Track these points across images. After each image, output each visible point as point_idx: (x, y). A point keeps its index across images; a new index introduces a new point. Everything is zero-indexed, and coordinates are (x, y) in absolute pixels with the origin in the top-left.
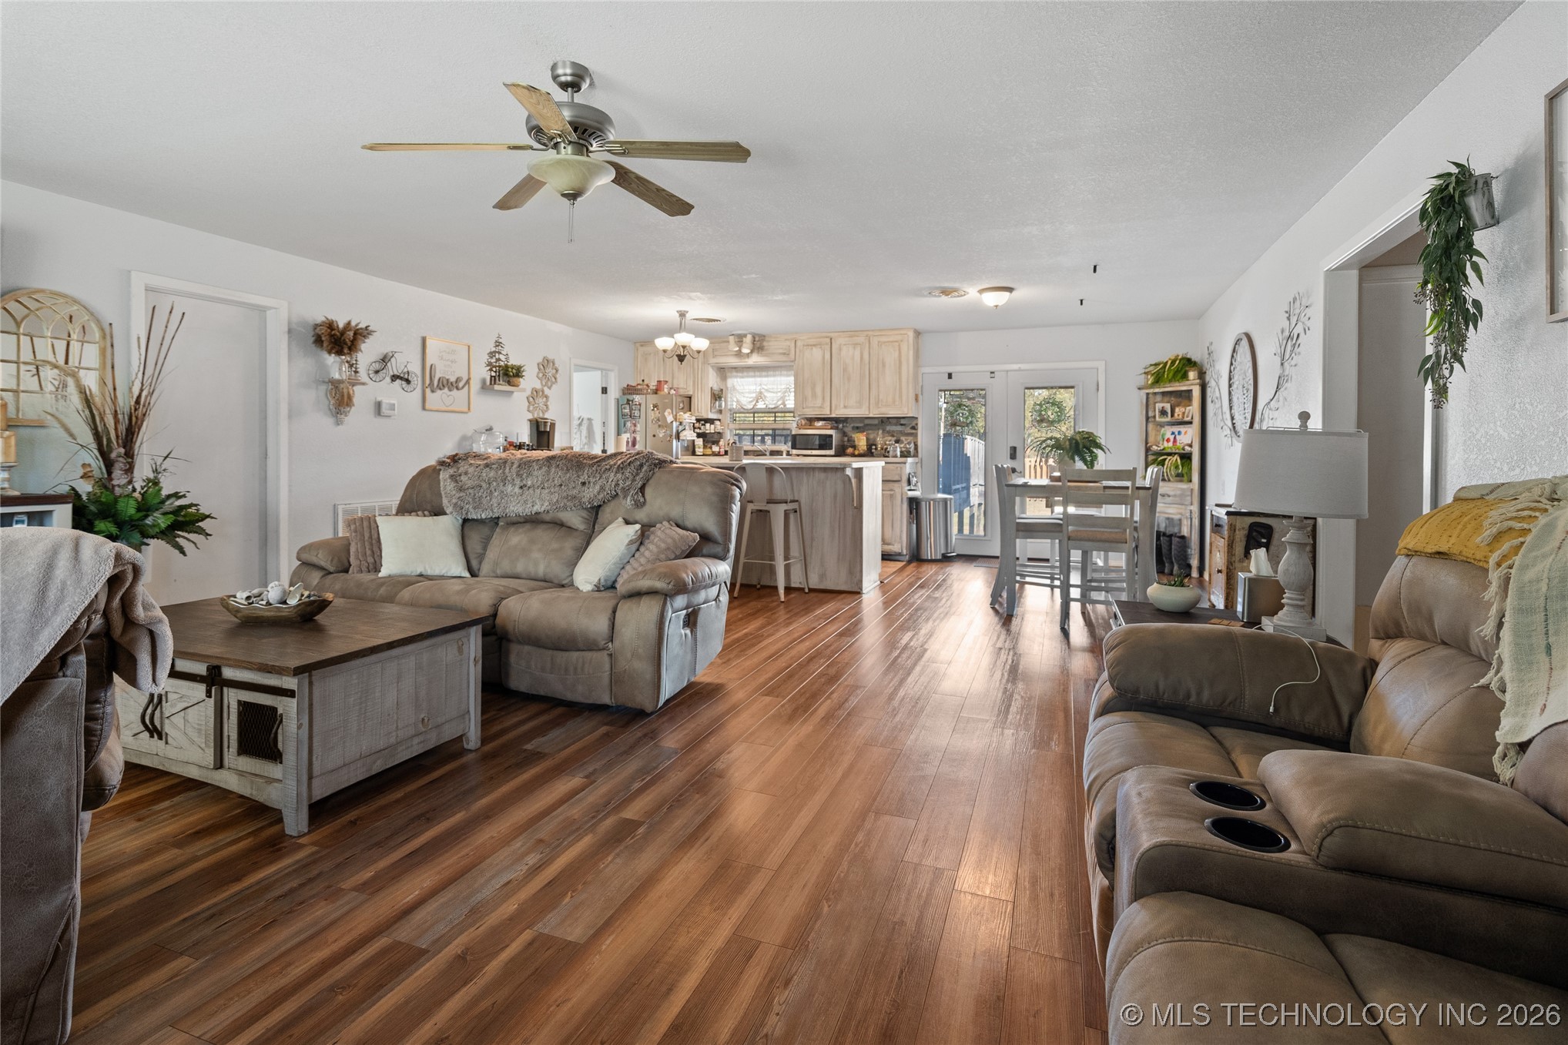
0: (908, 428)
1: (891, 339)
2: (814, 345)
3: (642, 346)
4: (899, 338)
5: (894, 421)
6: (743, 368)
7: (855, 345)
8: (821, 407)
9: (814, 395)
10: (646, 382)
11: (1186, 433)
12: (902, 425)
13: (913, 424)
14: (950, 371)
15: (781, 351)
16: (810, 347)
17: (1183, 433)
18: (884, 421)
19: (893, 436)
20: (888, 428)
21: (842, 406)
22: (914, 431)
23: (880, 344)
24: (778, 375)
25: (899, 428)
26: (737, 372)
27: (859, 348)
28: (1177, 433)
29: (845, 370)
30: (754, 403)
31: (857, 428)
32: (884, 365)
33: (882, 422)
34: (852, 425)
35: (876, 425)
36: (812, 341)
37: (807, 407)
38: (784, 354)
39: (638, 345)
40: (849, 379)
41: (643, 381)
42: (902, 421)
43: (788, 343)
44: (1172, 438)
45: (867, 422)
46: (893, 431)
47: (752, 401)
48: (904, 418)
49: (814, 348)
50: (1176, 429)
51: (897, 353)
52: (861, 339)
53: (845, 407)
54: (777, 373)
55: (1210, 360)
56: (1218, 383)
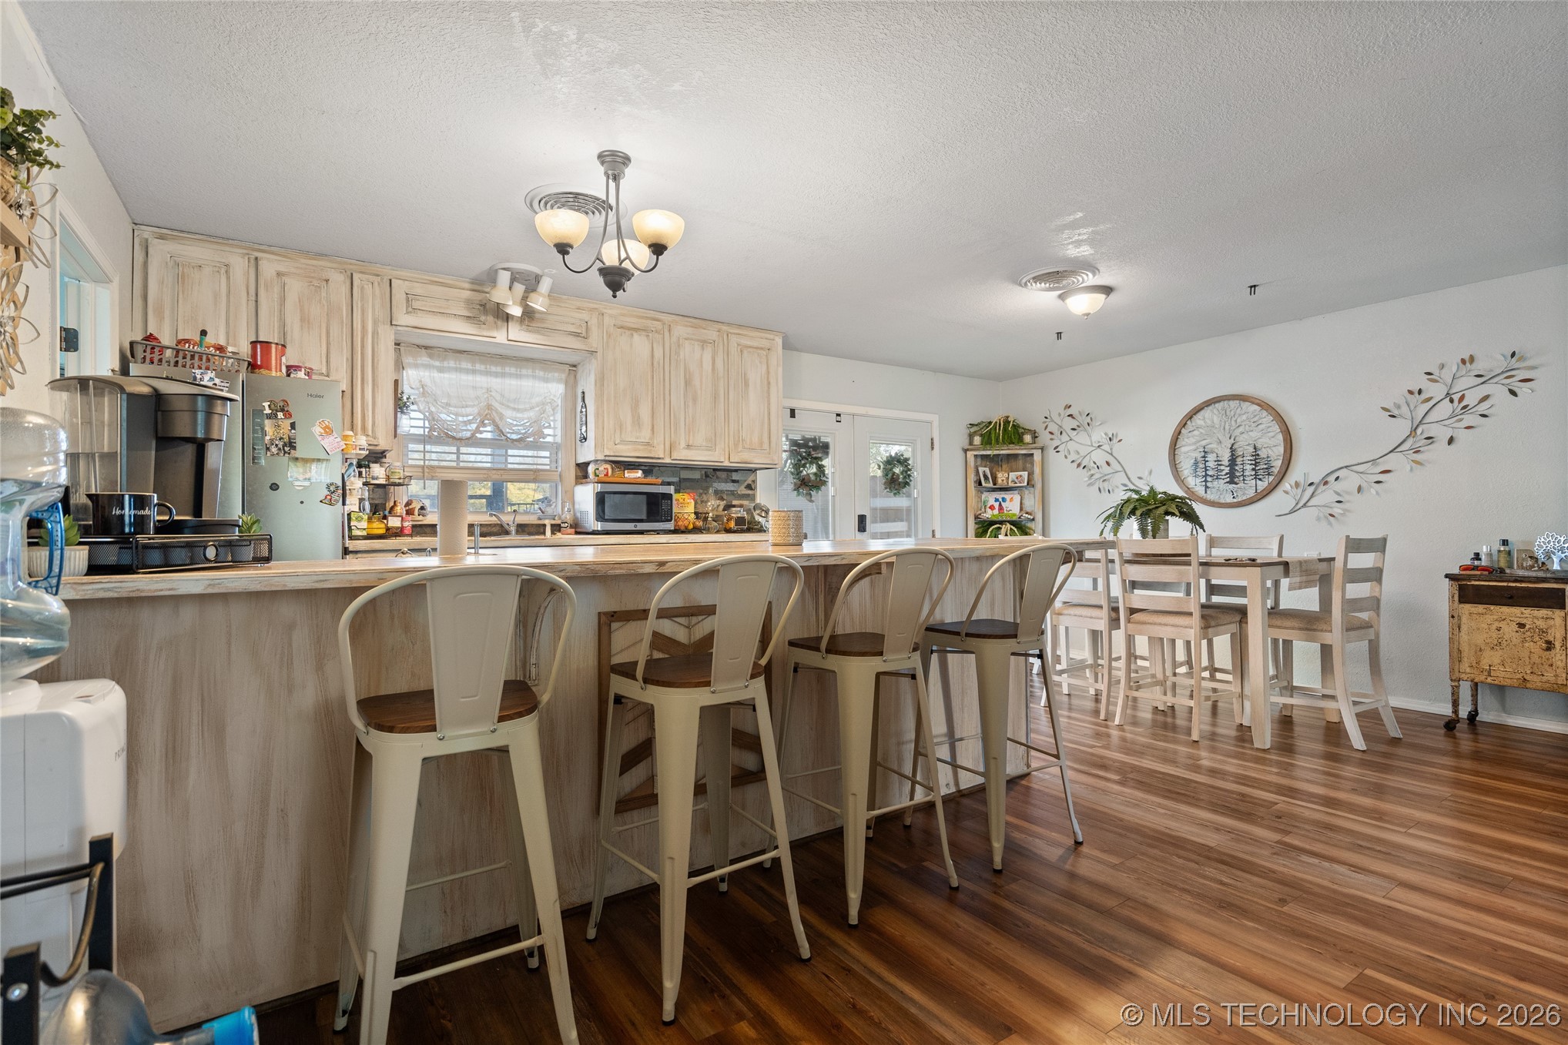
0: (743, 487)
1: (755, 344)
2: (636, 330)
3: (162, 237)
4: (764, 343)
5: (723, 475)
6: (446, 350)
7: (704, 343)
8: (648, 444)
9: (637, 422)
10: (210, 339)
11: (1012, 499)
12: (734, 481)
13: (749, 481)
14: (793, 406)
15: (572, 329)
16: (628, 332)
17: (1008, 500)
18: (709, 475)
19: (722, 499)
20: (716, 485)
21: (683, 444)
22: (750, 492)
23: (742, 349)
24: (527, 376)
25: (730, 487)
26: (431, 356)
27: (709, 350)
28: (1001, 500)
29: (688, 383)
30: (474, 426)
32: (747, 385)
33: (707, 476)
36: (631, 322)
37: (623, 442)
38: (577, 335)
39: (146, 233)
40: (695, 400)
41: (204, 333)
42: (735, 476)
43: (585, 316)
44: (997, 505)
45: (685, 474)
46: (722, 491)
47: (470, 422)
49: (635, 334)
50: (1000, 495)
51: (764, 367)
52: (711, 334)
53: (688, 446)
54: (524, 372)
55: (1069, 424)
56: (1106, 447)
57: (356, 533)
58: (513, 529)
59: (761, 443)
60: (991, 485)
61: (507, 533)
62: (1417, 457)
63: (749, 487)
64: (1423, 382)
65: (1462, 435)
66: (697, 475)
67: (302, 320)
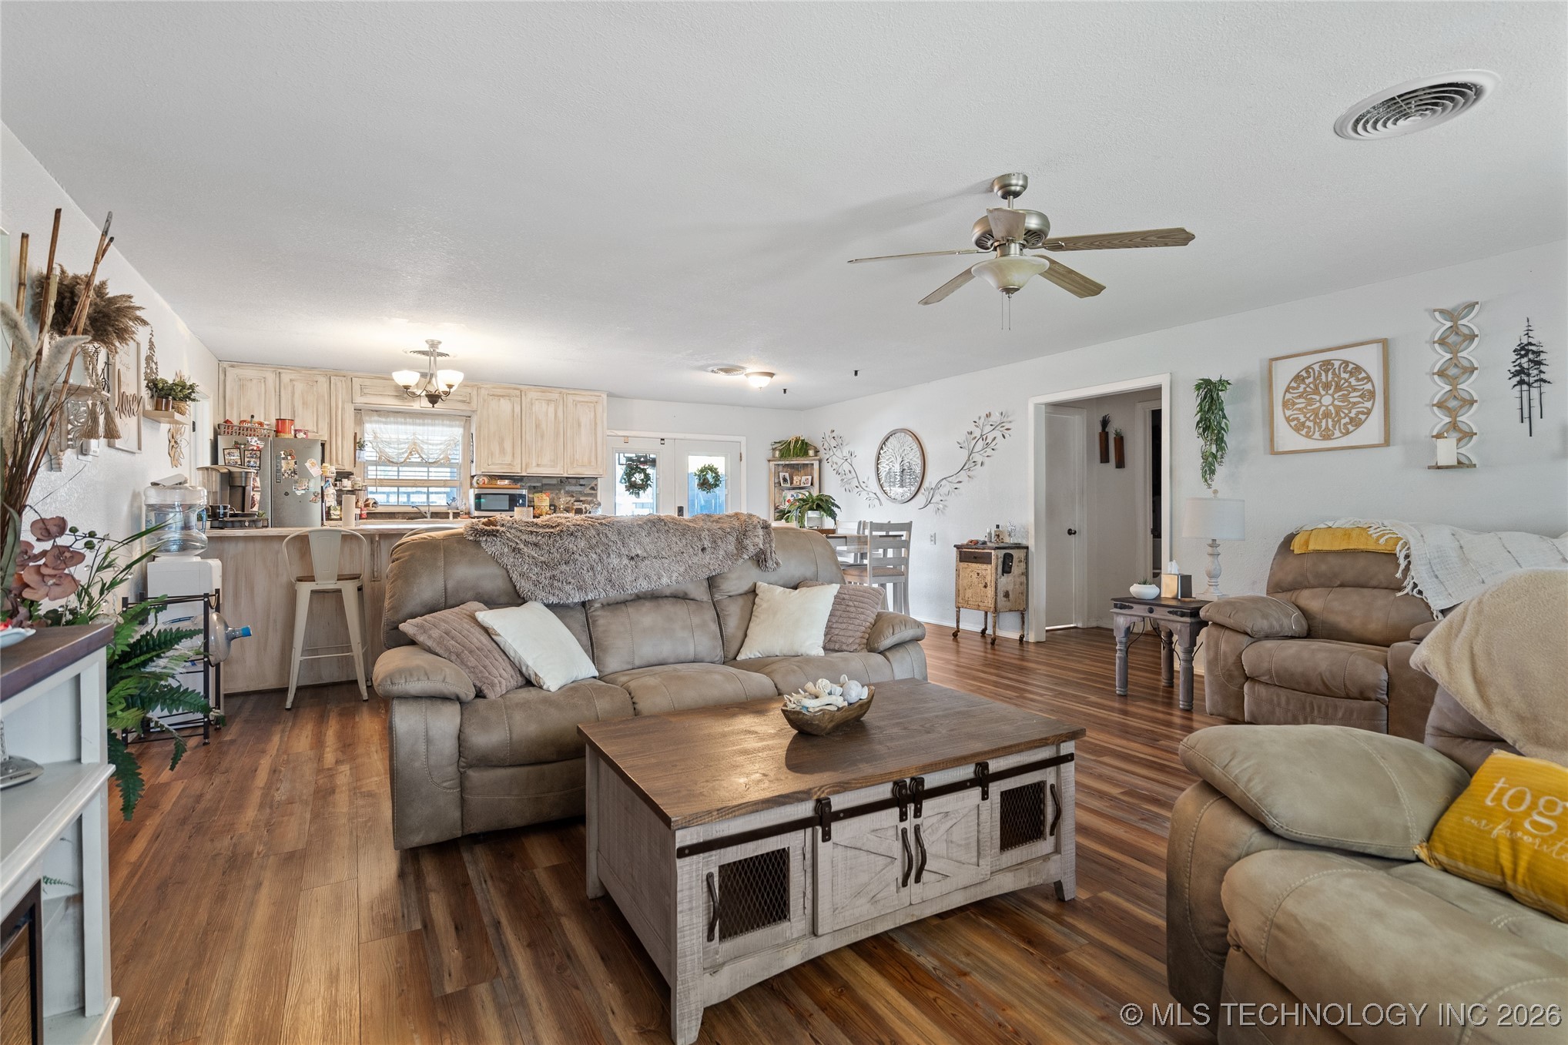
0: (588, 488)
1: (586, 400)
2: (503, 396)
3: (232, 366)
4: (594, 399)
5: (574, 481)
6: (388, 412)
7: (549, 401)
8: (510, 464)
9: (503, 451)
10: (256, 419)
12: (581, 485)
13: (593, 484)
14: (626, 435)
15: (460, 398)
16: (497, 398)
18: (563, 481)
19: (573, 496)
20: (567, 488)
21: (534, 464)
22: (593, 492)
23: (576, 403)
24: (439, 425)
25: (579, 488)
26: (379, 416)
27: (553, 405)
29: (537, 426)
30: (406, 455)
31: (534, 487)
32: (579, 425)
33: (561, 482)
34: (528, 484)
35: (554, 485)
36: (499, 391)
37: (493, 464)
38: (464, 402)
39: (225, 364)
40: (542, 437)
41: (252, 417)
42: (582, 482)
43: (469, 390)
45: (545, 481)
46: (572, 492)
47: (403, 453)
48: (583, 478)
49: (501, 399)
51: (593, 414)
52: (555, 396)
53: (538, 465)
54: (437, 422)
55: (833, 443)
56: (849, 460)
57: (333, 517)
58: (428, 515)
59: (590, 462)
60: (789, 485)
61: (426, 517)
62: (970, 473)
63: (593, 488)
64: (972, 428)
65: (986, 460)
66: (554, 482)
67: (303, 404)
